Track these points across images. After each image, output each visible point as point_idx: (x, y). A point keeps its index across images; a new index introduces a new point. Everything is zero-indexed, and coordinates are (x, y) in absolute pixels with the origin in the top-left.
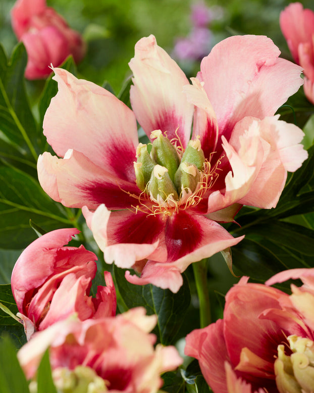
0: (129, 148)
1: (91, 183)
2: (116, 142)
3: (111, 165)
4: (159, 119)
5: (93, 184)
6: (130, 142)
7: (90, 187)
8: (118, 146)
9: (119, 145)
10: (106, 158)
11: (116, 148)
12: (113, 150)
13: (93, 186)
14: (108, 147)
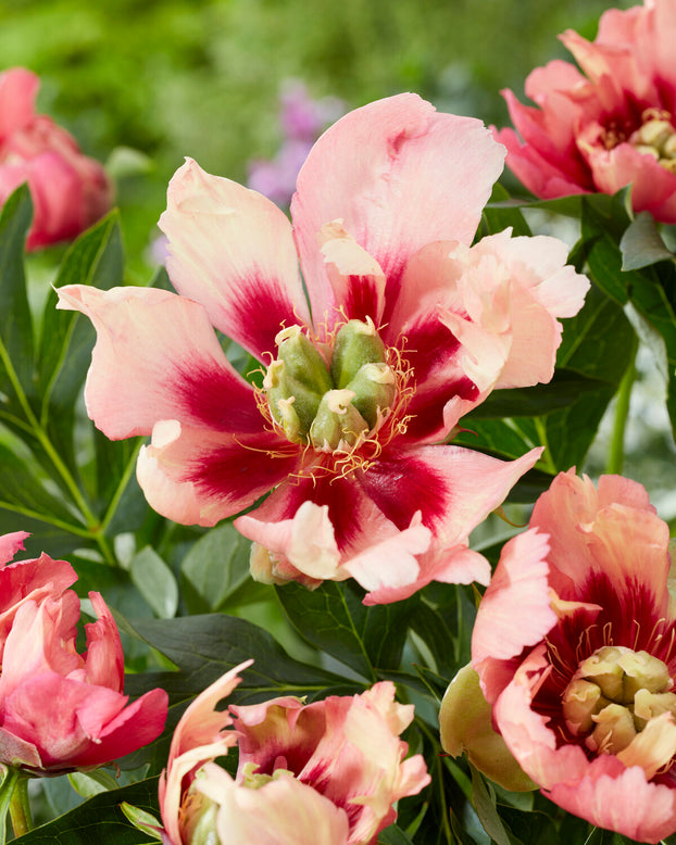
0: (210, 370)
1: (197, 463)
2: (186, 369)
3: (192, 414)
4: (234, 297)
5: (200, 464)
6: (207, 358)
7: (199, 471)
8: (191, 375)
9: (192, 372)
10: (179, 406)
11: (188, 379)
12: (185, 384)
13: (203, 467)
14: (175, 384)
